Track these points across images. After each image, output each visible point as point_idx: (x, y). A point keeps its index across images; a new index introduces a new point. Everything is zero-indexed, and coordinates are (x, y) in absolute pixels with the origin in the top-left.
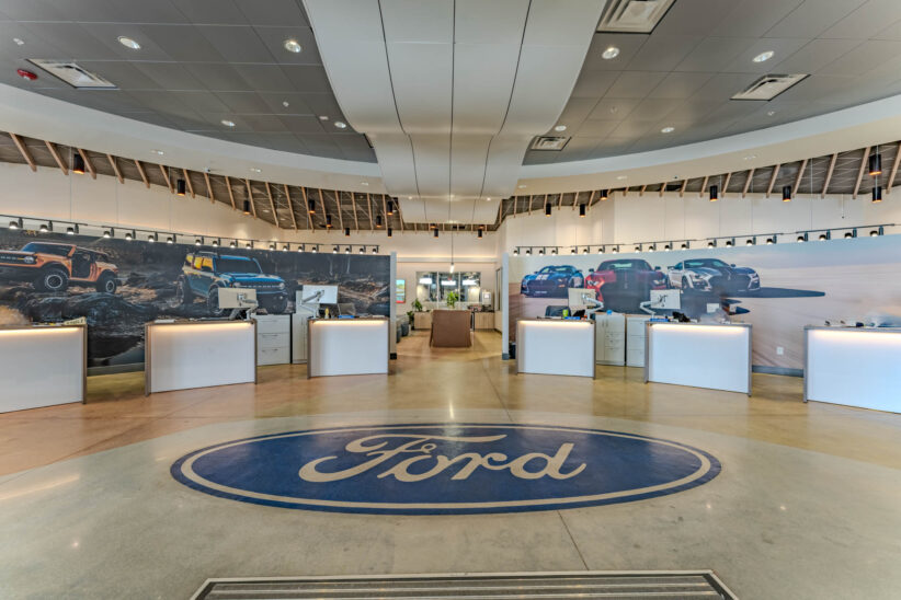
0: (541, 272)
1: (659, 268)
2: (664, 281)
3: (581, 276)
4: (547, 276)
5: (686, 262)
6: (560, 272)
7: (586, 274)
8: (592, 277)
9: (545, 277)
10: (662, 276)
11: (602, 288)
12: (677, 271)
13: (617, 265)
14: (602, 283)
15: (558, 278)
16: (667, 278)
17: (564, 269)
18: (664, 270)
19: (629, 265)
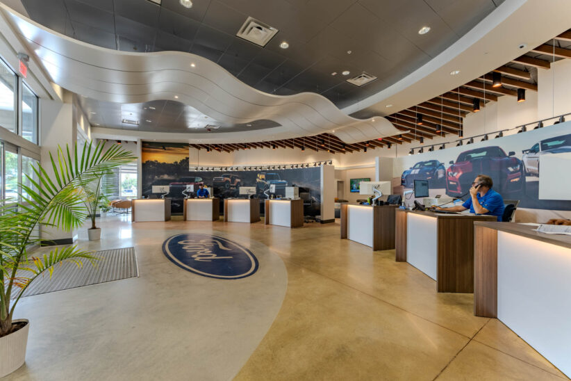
0: (414, 168)
1: (513, 153)
2: (518, 167)
3: (444, 168)
4: (418, 170)
5: (543, 142)
6: (428, 166)
7: (447, 166)
8: (452, 168)
9: (417, 171)
10: (517, 162)
11: (460, 178)
12: (533, 155)
13: (473, 155)
14: (460, 174)
15: (427, 171)
16: (521, 164)
17: (430, 164)
18: (519, 155)
19: (484, 154)
